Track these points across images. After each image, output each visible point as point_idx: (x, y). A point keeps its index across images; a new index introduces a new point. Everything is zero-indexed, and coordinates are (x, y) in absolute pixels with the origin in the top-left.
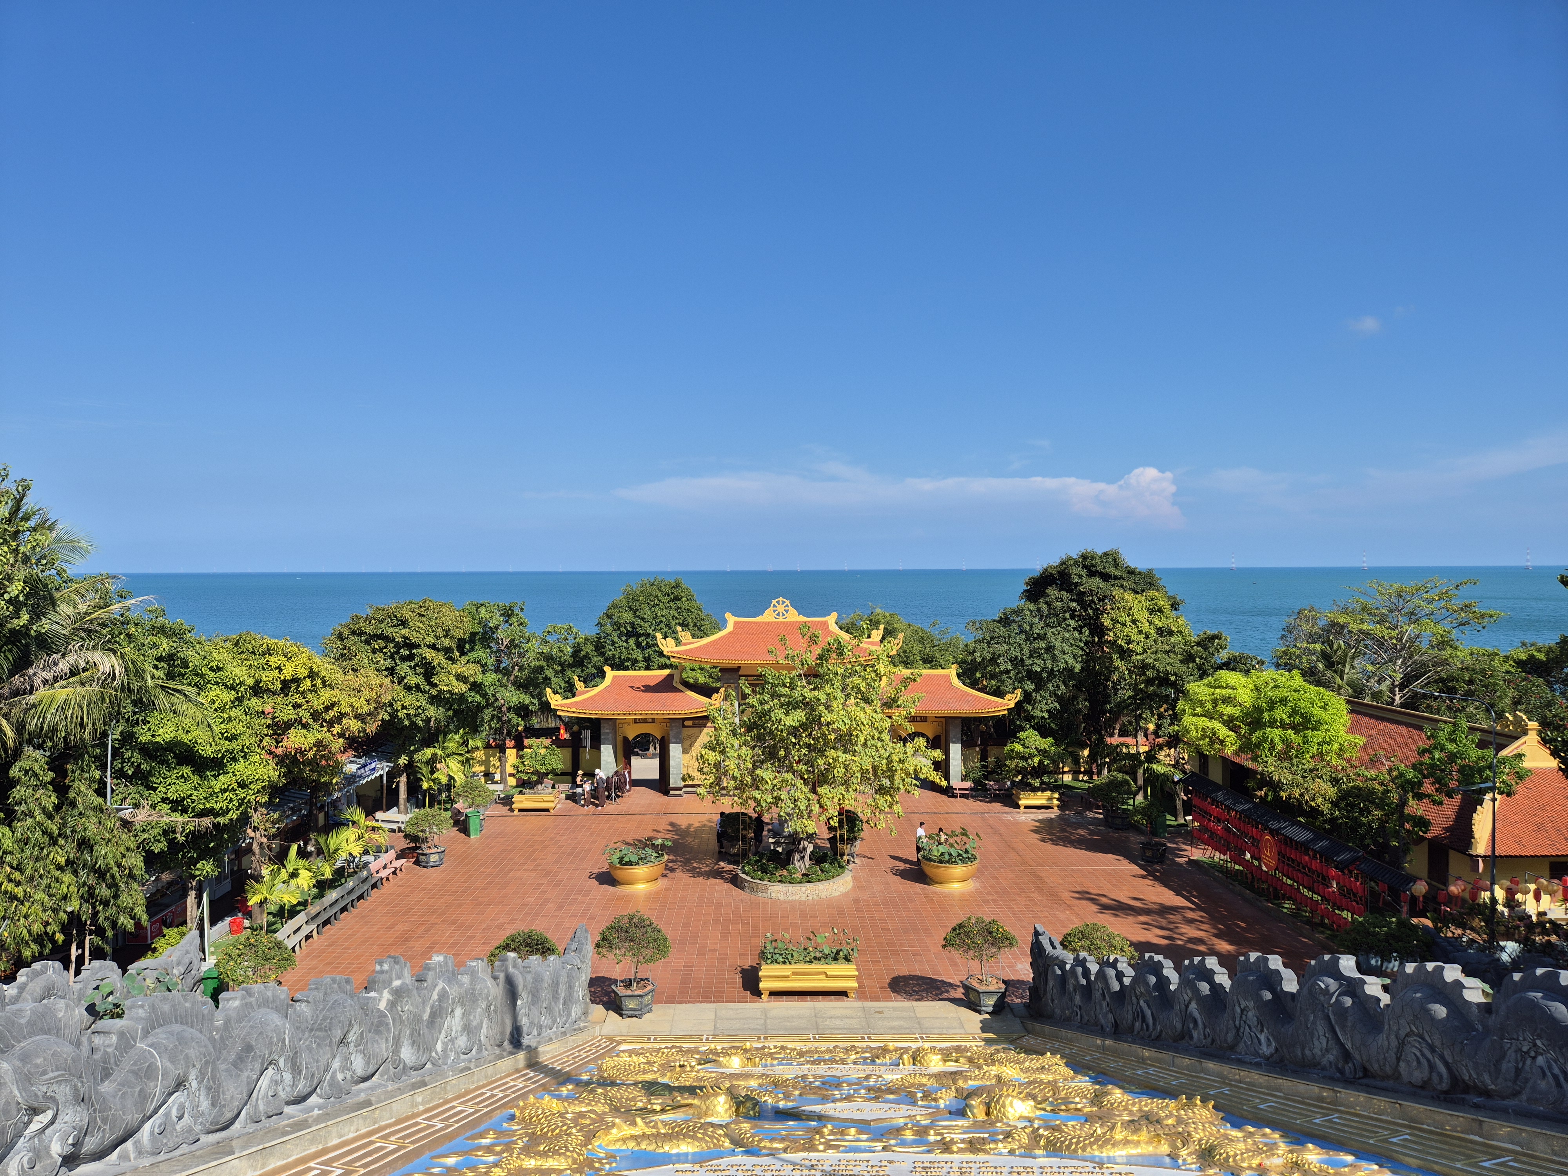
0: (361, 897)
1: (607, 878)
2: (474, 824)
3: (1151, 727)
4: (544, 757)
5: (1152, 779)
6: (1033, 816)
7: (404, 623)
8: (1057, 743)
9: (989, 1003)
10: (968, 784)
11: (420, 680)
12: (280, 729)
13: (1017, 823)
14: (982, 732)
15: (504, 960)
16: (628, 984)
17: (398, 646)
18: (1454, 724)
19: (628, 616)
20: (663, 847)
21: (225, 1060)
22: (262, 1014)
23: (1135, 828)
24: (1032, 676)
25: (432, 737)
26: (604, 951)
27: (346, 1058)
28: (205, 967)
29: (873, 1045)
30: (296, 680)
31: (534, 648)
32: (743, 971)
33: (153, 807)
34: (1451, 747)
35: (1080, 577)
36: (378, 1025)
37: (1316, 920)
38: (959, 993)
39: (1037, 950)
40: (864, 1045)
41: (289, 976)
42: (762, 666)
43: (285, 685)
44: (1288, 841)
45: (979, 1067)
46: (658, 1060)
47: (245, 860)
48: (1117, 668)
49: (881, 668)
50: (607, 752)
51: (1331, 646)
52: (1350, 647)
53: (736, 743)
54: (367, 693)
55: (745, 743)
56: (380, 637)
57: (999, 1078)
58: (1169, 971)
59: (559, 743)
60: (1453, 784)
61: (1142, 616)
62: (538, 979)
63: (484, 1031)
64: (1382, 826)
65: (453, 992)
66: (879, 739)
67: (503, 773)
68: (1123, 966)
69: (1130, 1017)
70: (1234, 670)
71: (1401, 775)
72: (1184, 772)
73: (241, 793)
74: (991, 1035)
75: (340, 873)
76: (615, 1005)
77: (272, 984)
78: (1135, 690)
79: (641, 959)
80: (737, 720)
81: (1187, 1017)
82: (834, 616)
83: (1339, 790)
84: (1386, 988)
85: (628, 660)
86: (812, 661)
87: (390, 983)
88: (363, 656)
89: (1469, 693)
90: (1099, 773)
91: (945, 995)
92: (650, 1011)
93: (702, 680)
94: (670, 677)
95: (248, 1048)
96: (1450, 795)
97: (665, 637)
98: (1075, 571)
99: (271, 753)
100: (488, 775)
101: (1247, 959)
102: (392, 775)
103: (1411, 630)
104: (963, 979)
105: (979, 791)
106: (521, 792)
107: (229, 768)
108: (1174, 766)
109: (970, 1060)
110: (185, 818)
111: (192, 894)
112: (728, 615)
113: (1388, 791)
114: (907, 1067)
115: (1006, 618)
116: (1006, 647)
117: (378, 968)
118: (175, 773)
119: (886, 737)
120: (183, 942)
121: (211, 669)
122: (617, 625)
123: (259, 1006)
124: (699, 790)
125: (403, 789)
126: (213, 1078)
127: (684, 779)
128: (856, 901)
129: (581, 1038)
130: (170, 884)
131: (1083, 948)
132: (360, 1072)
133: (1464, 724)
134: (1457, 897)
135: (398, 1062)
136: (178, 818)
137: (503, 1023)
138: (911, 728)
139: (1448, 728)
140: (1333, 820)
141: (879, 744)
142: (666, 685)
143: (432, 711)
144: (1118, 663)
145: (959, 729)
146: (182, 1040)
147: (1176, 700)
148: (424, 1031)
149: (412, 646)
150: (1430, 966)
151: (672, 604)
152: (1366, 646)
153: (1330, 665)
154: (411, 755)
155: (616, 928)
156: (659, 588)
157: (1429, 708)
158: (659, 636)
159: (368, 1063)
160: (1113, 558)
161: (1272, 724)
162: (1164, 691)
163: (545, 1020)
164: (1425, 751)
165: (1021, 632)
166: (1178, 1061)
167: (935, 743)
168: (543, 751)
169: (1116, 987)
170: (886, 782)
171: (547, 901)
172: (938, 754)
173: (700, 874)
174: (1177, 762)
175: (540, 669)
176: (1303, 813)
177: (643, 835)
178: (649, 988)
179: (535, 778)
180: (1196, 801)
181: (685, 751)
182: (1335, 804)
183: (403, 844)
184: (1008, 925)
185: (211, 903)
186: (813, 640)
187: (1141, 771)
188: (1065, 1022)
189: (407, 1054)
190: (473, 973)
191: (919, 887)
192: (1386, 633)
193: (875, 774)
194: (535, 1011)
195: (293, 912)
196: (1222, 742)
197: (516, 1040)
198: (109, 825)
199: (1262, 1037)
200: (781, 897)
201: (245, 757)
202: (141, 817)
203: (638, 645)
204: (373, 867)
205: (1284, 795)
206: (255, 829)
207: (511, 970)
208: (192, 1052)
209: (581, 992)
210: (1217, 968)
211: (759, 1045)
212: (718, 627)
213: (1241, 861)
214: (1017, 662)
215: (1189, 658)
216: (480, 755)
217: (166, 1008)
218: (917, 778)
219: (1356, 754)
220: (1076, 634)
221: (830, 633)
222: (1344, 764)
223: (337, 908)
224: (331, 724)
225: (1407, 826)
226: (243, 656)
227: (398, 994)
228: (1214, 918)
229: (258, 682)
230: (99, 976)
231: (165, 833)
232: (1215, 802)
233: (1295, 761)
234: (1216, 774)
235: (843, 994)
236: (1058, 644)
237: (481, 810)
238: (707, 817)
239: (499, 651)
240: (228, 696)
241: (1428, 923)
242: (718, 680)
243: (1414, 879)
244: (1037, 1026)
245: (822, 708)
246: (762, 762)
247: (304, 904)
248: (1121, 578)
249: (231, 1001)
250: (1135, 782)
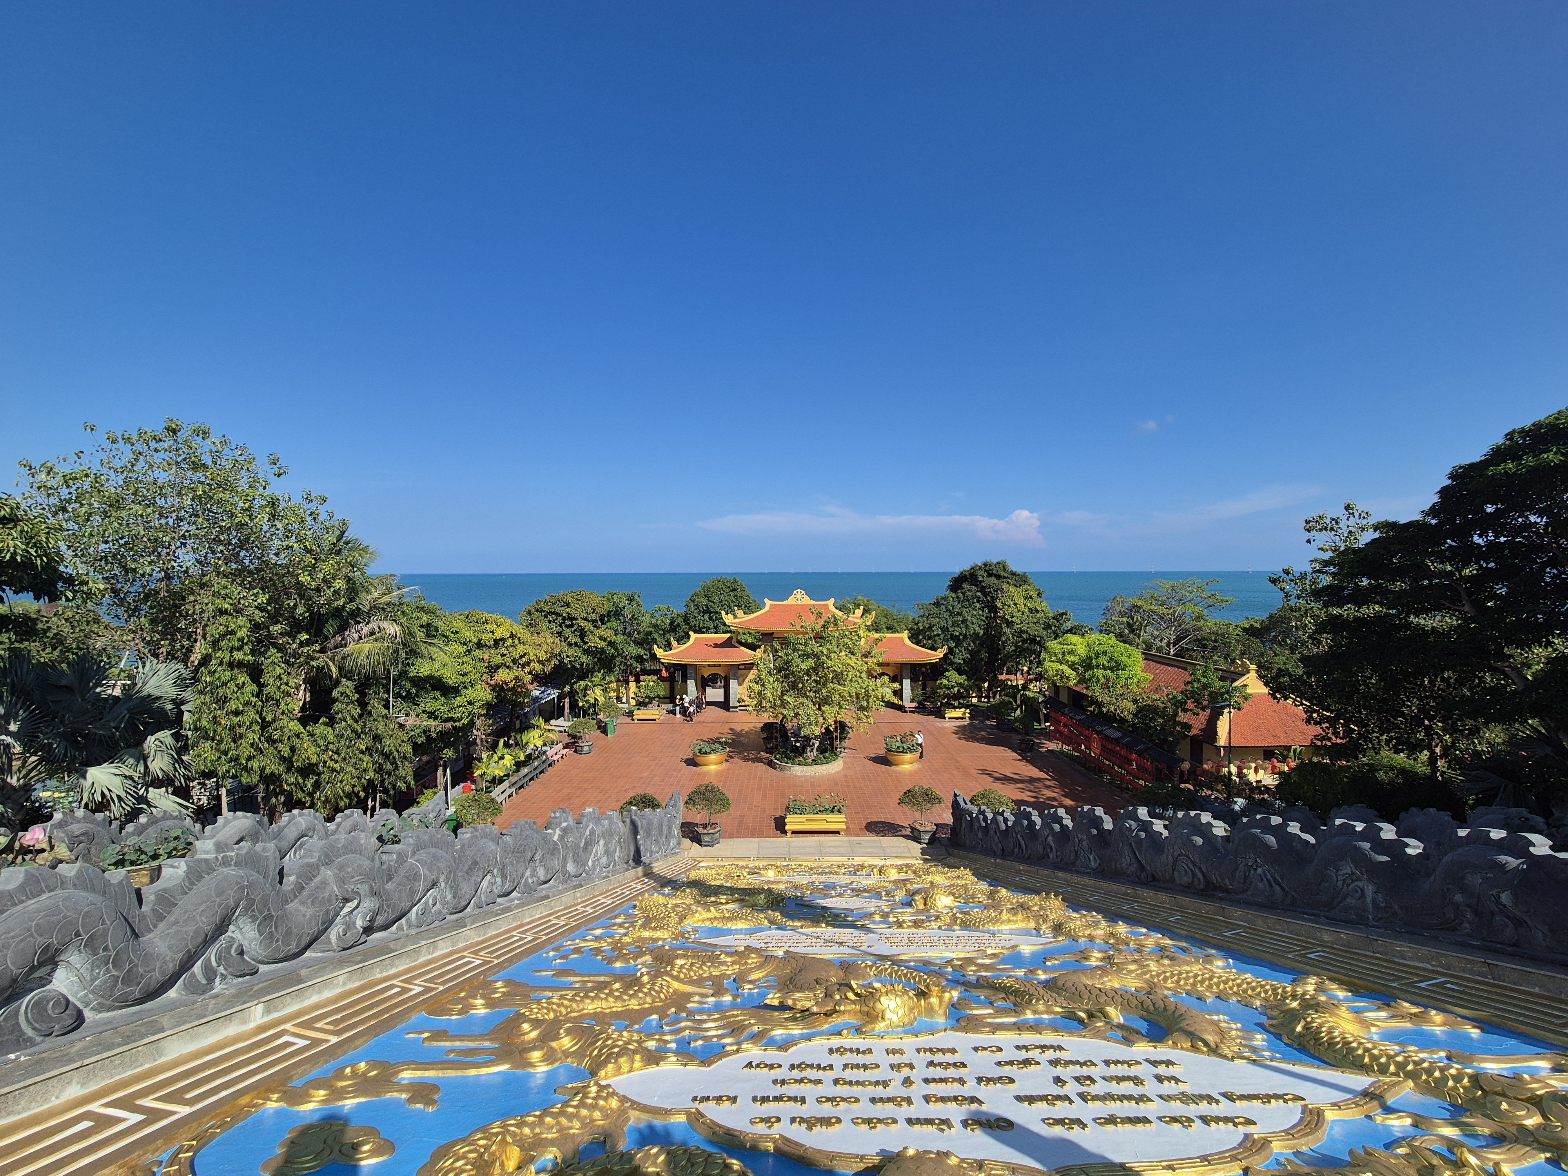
0: (542, 772)
1: (692, 762)
2: (610, 728)
3: (1025, 669)
4: (653, 687)
5: (1026, 700)
6: (953, 724)
7: (568, 605)
8: (968, 679)
9: (926, 837)
10: (914, 705)
11: (578, 640)
12: (493, 669)
13: (944, 728)
14: (923, 672)
15: (630, 811)
16: (705, 826)
17: (564, 619)
18: (1206, 667)
19: (704, 601)
20: (726, 743)
21: (461, 870)
22: (482, 842)
23: (1015, 730)
24: (953, 637)
25: (585, 674)
26: (690, 806)
27: (534, 870)
28: (449, 813)
29: (855, 863)
30: (503, 639)
31: (646, 620)
32: (775, 819)
33: (417, 716)
34: (1204, 680)
35: (983, 577)
36: (553, 850)
37: (1124, 786)
38: (908, 832)
39: (955, 805)
40: (850, 863)
41: (498, 819)
42: (787, 632)
43: (496, 642)
44: (1108, 738)
45: (920, 877)
46: (724, 873)
47: (472, 748)
48: (1005, 633)
49: (861, 633)
50: (691, 684)
51: (1133, 619)
52: (1144, 620)
53: (771, 680)
54: (545, 647)
55: (777, 680)
56: (554, 613)
57: (932, 883)
58: (1036, 818)
59: (662, 679)
60: (1205, 703)
61: (1021, 601)
62: (650, 823)
63: (617, 854)
64: (1163, 729)
65: (598, 830)
66: (860, 677)
67: (628, 696)
68: (1007, 814)
69: (1012, 846)
70: (1075, 634)
71: (1174, 697)
72: (1045, 696)
73: (470, 708)
74: (927, 857)
75: (529, 757)
76: (697, 839)
77: (489, 824)
78: (1016, 646)
79: (713, 811)
80: (772, 665)
81: (1046, 845)
82: (832, 600)
83: (1138, 707)
84: (1165, 827)
85: (704, 627)
86: (818, 628)
87: (561, 823)
88: (543, 624)
89: (1215, 648)
90: (994, 698)
91: (899, 833)
92: (719, 842)
93: (750, 640)
94: (731, 638)
95: (476, 863)
96: (1203, 709)
97: (727, 614)
98: (979, 573)
99: (488, 683)
100: (618, 698)
101: (1083, 809)
102: (561, 697)
103: (1179, 609)
104: (910, 823)
105: (921, 709)
106: (638, 709)
107: (463, 692)
108: (1039, 693)
109: (914, 872)
110: (437, 723)
111: (441, 769)
112: (766, 600)
113: (1167, 707)
114: (876, 876)
115: (938, 602)
116: (938, 620)
117: (553, 815)
118: (432, 695)
119: (864, 675)
120: (435, 798)
121: (452, 632)
122: (697, 606)
123: (482, 837)
124: (748, 708)
125: (567, 706)
126: (454, 881)
127: (739, 702)
128: (845, 776)
129: (676, 858)
130: (427, 762)
131: (983, 804)
132: (542, 878)
133: (1212, 667)
134: (1208, 771)
135: (565, 873)
136: (432, 723)
137: (629, 849)
138: (879, 670)
139: (1202, 669)
140: (1134, 725)
141: (860, 680)
142: (728, 644)
143: (585, 659)
144: (1006, 630)
145: (909, 671)
146: (435, 857)
147: (1041, 652)
148: (581, 853)
149: (572, 619)
150: (1192, 813)
151: (732, 594)
152: (1153, 619)
153: (1132, 631)
154: (572, 685)
155: (697, 792)
156: (724, 583)
157: (1191, 657)
158: (723, 613)
159: (547, 873)
160: (1002, 565)
161: (1098, 667)
162: (1033, 647)
163: (654, 848)
164: (1188, 683)
165: (947, 611)
166: (1040, 872)
167: (894, 679)
168: (652, 684)
169: (1003, 827)
170: (865, 704)
171: (655, 775)
172: (896, 685)
173: (749, 760)
174: (1041, 690)
175: (650, 633)
176: (1116, 721)
177: (714, 736)
178: (718, 829)
179: (647, 700)
180: (1052, 714)
181: (740, 684)
182: (1135, 715)
183: (567, 740)
184: (938, 791)
185: (452, 774)
186: (819, 615)
187: (1019, 696)
188: (972, 849)
189: (571, 867)
190: (610, 819)
191: (884, 767)
192: (1165, 611)
193: (858, 698)
194: (648, 842)
195: (501, 781)
196: (1068, 678)
197: (637, 859)
198: (392, 726)
199: (1091, 857)
200: (799, 774)
201: (472, 686)
202: (410, 722)
203: (710, 618)
204: (549, 753)
205: (1105, 710)
206: (478, 730)
207: (633, 817)
208: (442, 865)
209: (676, 831)
210: (1064, 815)
211: (786, 864)
212: (760, 608)
213: (1079, 751)
214: (944, 629)
215: (1048, 627)
216: (613, 685)
217: (426, 838)
218: (883, 701)
219: (1147, 685)
220: (981, 612)
221: (829, 611)
222: (1141, 691)
223: (527, 779)
224: (523, 666)
225: (1178, 728)
226: (471, 624)
227: (565, 831)
228: (1062, 785)
229: (480, 640)
230: (385, 818)
231: (425, 732)
232: (1063, 714)
233: (1111, 689)
234: (1064, 698)
235: (837, 832)
236: (969, 618)
237: (614, 719)
238: (753, 725)
239: (625, 622)
240: (462, 649)
241: (1191, 787)
242: (760, 640)
243: (1183, 761)
244: (955, 851)
245: (825, 658)
246: (787, 691)
247: (508, 775)
248: (1008, 578)
249: (465, 834)
250: (1016, 702)
